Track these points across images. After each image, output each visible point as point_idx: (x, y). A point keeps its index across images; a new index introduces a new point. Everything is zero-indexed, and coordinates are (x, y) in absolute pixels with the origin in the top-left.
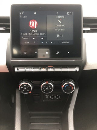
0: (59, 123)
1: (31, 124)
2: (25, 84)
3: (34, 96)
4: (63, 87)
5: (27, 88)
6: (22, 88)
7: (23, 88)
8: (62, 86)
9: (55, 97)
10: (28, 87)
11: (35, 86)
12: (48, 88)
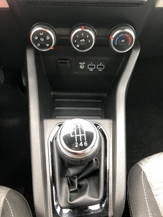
0: (100, 109)
1: (56, 108)
2: (41, 31)
3: (59, 62)
4: (112, 40)
5: (45, 39)
6: (36, 38)
7: (39, 38)
8: (111, 37)
9: (96, 67)
10: (48, 38)
11: (59, 38)
12: (83, 40)
